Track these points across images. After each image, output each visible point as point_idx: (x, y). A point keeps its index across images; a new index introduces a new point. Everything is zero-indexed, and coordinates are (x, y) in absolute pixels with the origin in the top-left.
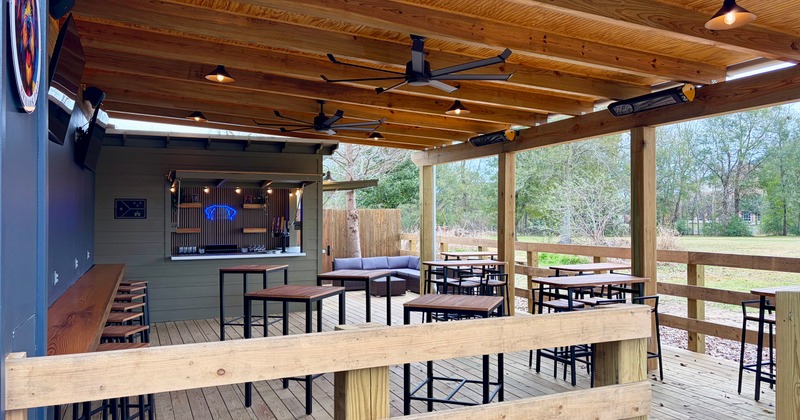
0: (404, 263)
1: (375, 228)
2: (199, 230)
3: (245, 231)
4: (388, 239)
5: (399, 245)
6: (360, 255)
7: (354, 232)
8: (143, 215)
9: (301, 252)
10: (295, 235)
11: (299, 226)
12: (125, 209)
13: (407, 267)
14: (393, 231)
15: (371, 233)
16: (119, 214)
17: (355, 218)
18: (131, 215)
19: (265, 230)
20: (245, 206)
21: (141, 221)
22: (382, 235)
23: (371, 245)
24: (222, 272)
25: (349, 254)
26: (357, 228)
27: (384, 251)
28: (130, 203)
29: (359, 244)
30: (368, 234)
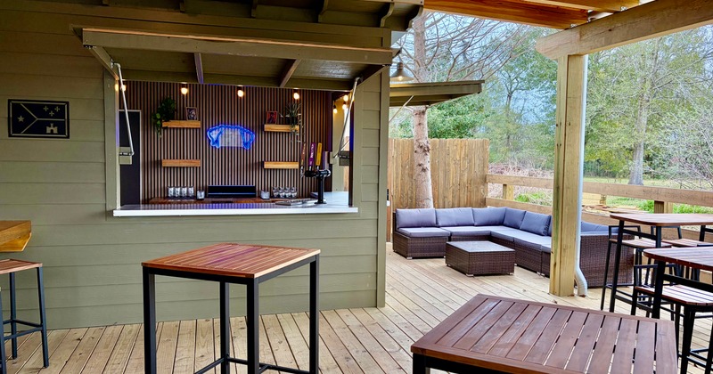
0: (497, 217)
1: (452, 166)
2: (198, 163)
3: (268, 165)
4: (470, 181)
5: (486, 191)
6: (431, 203)
7: (424, 170)
8: (63, 130)
9: (350, 204)
10: (340, 174)
11: (348, 158)
12: (28, 119)
13: (500, 223)
14: (477, 170)
15: (446, 173)
16: (16, 128)
17: (425, 150)
18: (39, 130)
19: (296, 166)
20: (268, 127)
21: (59, 143)
22: (461, 175)
23: (446, 189)
24: (150, 271)
25: (415, 203)
26: (428, 166)
27: (464, 199)
28: (38, 108)
29: (430, 187)
30: (441, 174)
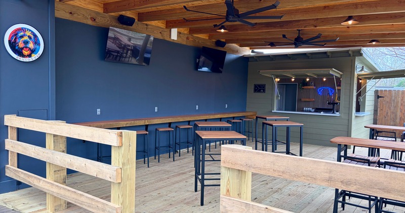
8: (264, 91)
12: (258, 88)
16: (255, 91)
18: (259, 91)
20: (338, 88)
21: (263, 94)
